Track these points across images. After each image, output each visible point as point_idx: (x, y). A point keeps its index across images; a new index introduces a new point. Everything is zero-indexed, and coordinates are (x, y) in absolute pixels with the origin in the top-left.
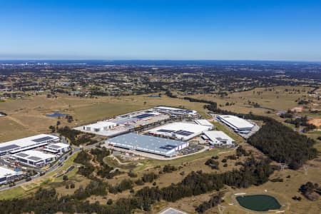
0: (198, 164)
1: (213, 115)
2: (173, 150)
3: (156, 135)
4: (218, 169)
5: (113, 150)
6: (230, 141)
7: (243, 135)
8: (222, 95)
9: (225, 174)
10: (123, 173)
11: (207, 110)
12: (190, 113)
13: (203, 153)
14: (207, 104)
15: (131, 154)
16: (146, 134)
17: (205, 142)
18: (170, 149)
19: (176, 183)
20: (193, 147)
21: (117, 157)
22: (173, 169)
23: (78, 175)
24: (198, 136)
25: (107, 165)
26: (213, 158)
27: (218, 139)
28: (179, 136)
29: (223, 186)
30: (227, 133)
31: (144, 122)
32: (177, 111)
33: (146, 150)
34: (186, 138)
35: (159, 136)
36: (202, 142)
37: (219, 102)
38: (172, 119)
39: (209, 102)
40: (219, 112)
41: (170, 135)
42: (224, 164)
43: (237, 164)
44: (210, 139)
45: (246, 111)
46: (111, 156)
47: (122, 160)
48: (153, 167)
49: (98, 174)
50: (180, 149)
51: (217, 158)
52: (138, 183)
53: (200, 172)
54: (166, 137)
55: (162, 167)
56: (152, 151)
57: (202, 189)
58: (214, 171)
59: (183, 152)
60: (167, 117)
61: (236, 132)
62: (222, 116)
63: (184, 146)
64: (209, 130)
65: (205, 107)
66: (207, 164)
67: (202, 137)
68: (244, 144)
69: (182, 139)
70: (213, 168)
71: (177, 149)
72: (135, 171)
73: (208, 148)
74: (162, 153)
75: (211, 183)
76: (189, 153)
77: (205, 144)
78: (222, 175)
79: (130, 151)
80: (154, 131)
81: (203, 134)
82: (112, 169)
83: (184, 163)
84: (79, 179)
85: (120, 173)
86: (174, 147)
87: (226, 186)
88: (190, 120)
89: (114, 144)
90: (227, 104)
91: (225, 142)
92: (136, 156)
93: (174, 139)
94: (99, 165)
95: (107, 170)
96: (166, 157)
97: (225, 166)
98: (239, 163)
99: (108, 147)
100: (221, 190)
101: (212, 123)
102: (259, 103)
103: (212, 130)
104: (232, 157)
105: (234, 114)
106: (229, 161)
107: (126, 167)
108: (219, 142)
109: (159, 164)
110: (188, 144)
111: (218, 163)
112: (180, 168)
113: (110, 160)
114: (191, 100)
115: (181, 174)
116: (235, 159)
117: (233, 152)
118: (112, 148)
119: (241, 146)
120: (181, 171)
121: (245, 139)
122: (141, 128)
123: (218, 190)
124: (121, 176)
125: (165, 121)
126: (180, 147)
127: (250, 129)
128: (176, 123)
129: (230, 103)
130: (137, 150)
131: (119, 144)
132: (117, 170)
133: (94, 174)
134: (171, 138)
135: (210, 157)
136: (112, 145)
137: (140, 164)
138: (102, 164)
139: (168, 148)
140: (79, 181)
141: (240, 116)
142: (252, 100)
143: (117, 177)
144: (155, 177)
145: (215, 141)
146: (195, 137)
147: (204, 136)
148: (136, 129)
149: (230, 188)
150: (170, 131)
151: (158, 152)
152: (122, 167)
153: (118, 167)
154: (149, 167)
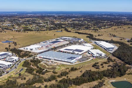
0: (88, 66)
1: (92, 41)
2: (74, 60)
3: (64, 52)
4: (99, 69)
5: (42, 60)
6: (103, 54)
7: (110, 51)
8: (96, 30)
9: (104, 71)
10: (50, 71)
11: (88, 39)
12: (80, 40)
13: (90, 61)
14: (88, 35)
15: (52, 62)
16: (58, 51)
17: (90, 55)
18: (73, 59)
19: (79, 76)
20: (84, 58)
21: (45, 64)
22: (76, 69)
23: (26, 73)
24: (86, 52)
25: (40, 68)
26: (96, 63)
27: (98, 53)
28: (76, 52)
29: (103, 77)
30: (101, 50)
31: (56, 45)
32: (73, 39)
33: (60, 60)
34: (80, 53)
35: (66, 52)
36: (89, 55)
37: (95, 34)
38: (71, 43)
39: (89, 34)
40: (95, 39)
41: (71, 52)
42: (102, 66)
43: (108, 66)
44: (93, 54)
45: (109, 39)
46: (42, 63)
47: (48, 65)
48: (65, 68)
49: (37, 72)
50: (78, 59)
51: (98, 63)
52: (59, 76)
53: (90, 71)
54: (69, 53)
55: (70, 68)
56: (63, 60)
57: (93, 79)
58: (98, 70)
59: (79, 60)
60: (68, 42)
61: (106, 50)
62: (97, 42)
63: (80, 57)
64: (91, 49)
65: (87, 37)
66: (93, 66)
68: (111, 56)
69: (78, 54)
70: (97, 68)
71: (76, 59)
72: (56, 70)
73: (92, 58)
74: (69, 61)
75: (97, 76)
76: (83, 61)
77: (90, 56)
78: (102, 71)
79: (51, 60)
80: (62, 49)
81: (89, 51)
82: (44, 70)
83: (81, 66)
84: (27, 75)
85: (48, 72)
86: (75, 58)
87: (104, 77)
88: (80, 44)
89: (42, 57)
90: (99, 35)
91: (101, 55)
92: (55, 63)
93: (74, 54)
94: (36, 68)
95: (41, 70)
96: (71, 63)
97: (103, 67)
98: (110, 66)
99: (39, 59)
100: (102, 79)
101: (93, 45)
102: (115, 35)
103: (93, 49)
104: (105, 63)
105: (104, 41)
106: (104, 65)
107: (51, 69)
108: (98, 55)
109: (68, 67)
110: (82, 56)
111: (99, 66)
112: (79, 69)
113: (41, 65)
114: (79, 33)
115: (80, 72)
116: (107, 63)
117: (106, 60)
118: (42, 59)
119: (109, 57)
120: (80, 70)
121: (111, 54)
122: (55, 49)
123: (101, 79)
124: (49, 73)
125: (67, 44)
126: (78, 58)
127: (113, 48)
128: (73, 45)
129: (100, 35)
130: (55, 60)
131: (45, 57)
132: (46, 70)
133: (35, 72)
134: (72, 53)
135: (94, 63)
136: (41, 57)
137: (58, 67)
138: (38, 67)
139: (72, 58)
141: (107, 41)
142: (112, 33)
143: (47, 73)
144: (67, 73)
145: (95, 55)
146: (85, 53)
147: (89, 52)
148: (52, 49)
149: (107, 78)
150: (71, 50)
151: (67, 61)
152: (48, 68)
153: (46, 68)
154: (63, 68)
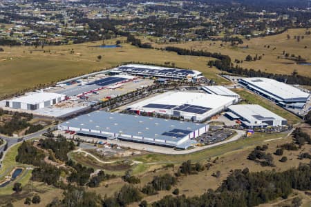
0: (236, 158)
1: (231, 78)
2: (186, 138)
3: (144, 114)
4: (272, 166)
5: (78, 140)
6: (278, 120)
7: (296, 111)
8: (235, 42)
9: (291, 171)
10: (114, 177)
11: (215, 70)
12: (189, 75)
13: (237, 141)
14: (214, 59)
15: (112, 146)
16: (124, 112)
17: (233, 123)
18: (182, 136)
20: (218, 131)
21: (91, 152)
22: (198, 168)
23: (35, 183)
24: (219, 114)
25: (80, 166)
26: (258, 148)
27: (258, 117)
28: (187, 115)
29: (291, 192)
30: (268, 108)
31: (112, 91)
32: (165, 71)
33: (140, 138)
34: (200, 117)
35: (151, 115)
36: (229, 123)
37: (234, 55)
38: (160, 86)
39: (214, 56)
40: (239, 72)
41: (170, 112)
42: (280, 157)
43: (301, 158)
44: (242, 118)
45: (287, 71)
46: (79, 150)
47: (102, 157)
48: (160, 166)
49: (70, 179)
50: (197, 136)
51: (265, 147)
52: (146, 191)
53: (245, 172)
54: (165, 117)
55: (177, 166)
56: (150, 140)
57: (260, 196)
58: (270, 169)
59: (202, 140)
60: (151, 83)
61: (282, 105)
62: (248, 80)
63: (203, 130)
64: (234, 103)
65: (210, 64)
66: (251, 158)
67: (227, 116)
68: (301, 124)
69: (193, 119)
70: (264, 164)
71: (192, 135)
72: (135, 173)
73: (243, 133)
74: (169, 142)
75: (272, 186)
76: (214, 142)
77: (235, 127)
78: (286, 173)
79: (109, 142)
80: (139, 105)
81: (228, 110)
82: (92, 171)
83: (213, 159)
84: (39, 188)
85: (108, 177)
86: (187, 132)
87: (295, 191)
88: (193, 86)
89: (77, 130)
90: (249, 59)
91: (271, 123)
92: (123, 149)
93: (179, 119)
94: (63, 165)
95: (83, 174)
96: (177, 149)
97: (284, 160)
98: (305, 156)
99: (68, 136)
100: (290, 197)
101: (235, 90)
102: (302, 57)
103: (238, 103)
104: (289, 147)
105: (269, 76)
106: (286, 153)
107: (115, 168)
108: (259, 123)
109: (170, 162)
110: (208, 127)
111: (269, 158)
112: (208, 166)
113: (80, 156)
114: (180, 52)
115: (213, 175)
116: (295, 149)
117: (287, 138)
118: (76, 137)
119: (298, 129)
120: (212, 171)
121: (301, 117)
122: (111, 103)
123: (284, 197)
124: (111, 181)
125: (150, 89)
126: (197, 132)
127: (304, 100)
128: (169, 92)
129: (253, 56)
130: (120, 139)
131: (86, 131)
132: (101, 173)
133: (63, 179)
134: (172, 118)
135: (252, 148)
136: (73, 132)
137: (137, 162)
138: (70, 163)
139: (177, 133)
140: (43, 192)
141: (280, 79)
142: (290, 51)
143: (106, 183)
145: (252, 122)
146: (215, 115)
147: (228, 113)
148: (102, 105)
149: (302, 193)
150: (169, 107)
151: (162, 141)
152: (106, 167)
153: (99, 167)
154: (153, 166)
